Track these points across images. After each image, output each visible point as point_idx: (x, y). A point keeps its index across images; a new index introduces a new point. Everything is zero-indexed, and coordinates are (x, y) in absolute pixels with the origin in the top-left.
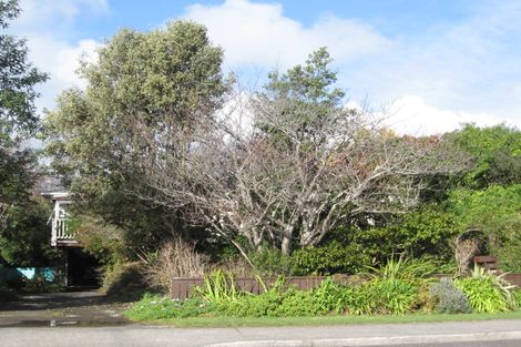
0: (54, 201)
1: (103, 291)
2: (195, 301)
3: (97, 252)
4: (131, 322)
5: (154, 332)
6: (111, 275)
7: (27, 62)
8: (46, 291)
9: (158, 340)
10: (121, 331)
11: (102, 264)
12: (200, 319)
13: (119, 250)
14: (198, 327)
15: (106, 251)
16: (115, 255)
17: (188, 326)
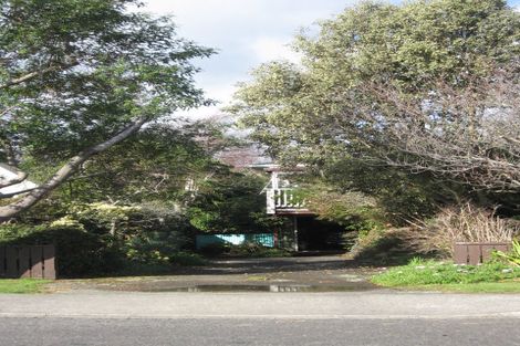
0: (270, 172)
1: (349, 256)
2: (495, 266)
3: (342, 219)
4: (380, 287)
5: (415, 297)
6: (363, 241)
7: (174, 38)
8: (260, 256)
9: (419, 306)
10: (359, 296)
11: (350, 230)
12: (501, 285)
13: (377, 217)
14: (495, 293)
15: (356, 218)
16: (370, 222)
17: (476, 291)
